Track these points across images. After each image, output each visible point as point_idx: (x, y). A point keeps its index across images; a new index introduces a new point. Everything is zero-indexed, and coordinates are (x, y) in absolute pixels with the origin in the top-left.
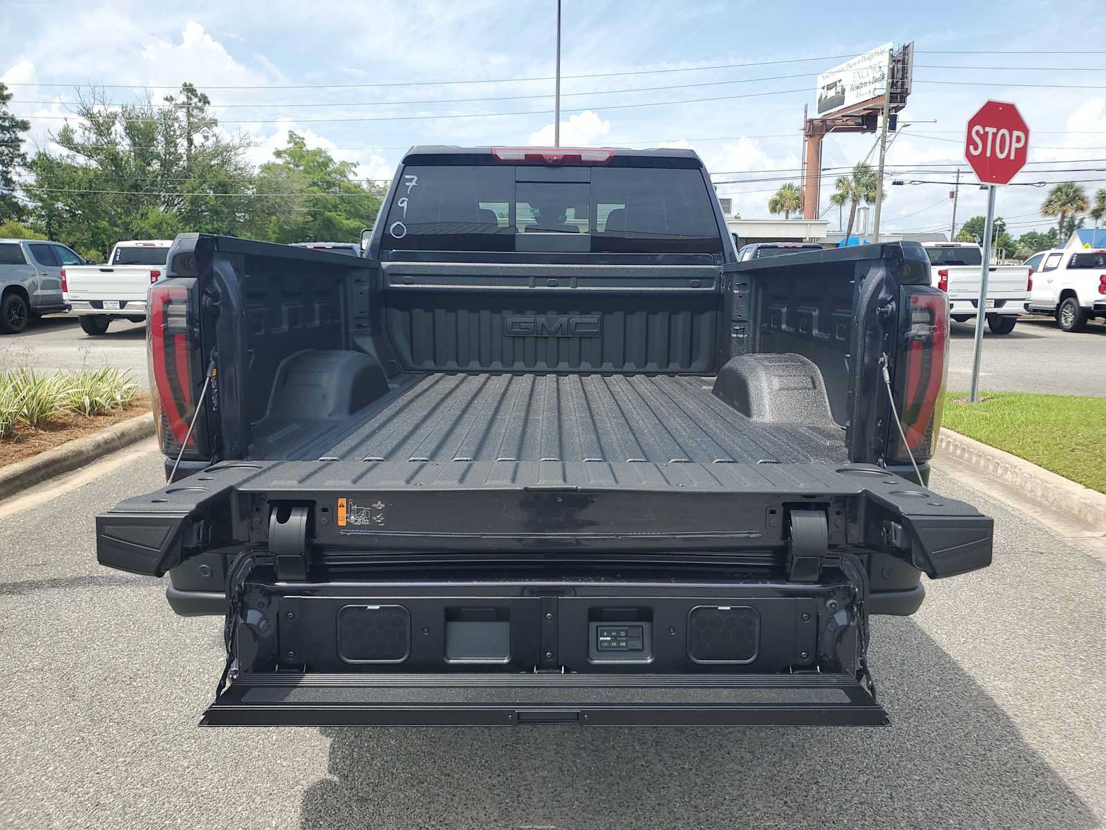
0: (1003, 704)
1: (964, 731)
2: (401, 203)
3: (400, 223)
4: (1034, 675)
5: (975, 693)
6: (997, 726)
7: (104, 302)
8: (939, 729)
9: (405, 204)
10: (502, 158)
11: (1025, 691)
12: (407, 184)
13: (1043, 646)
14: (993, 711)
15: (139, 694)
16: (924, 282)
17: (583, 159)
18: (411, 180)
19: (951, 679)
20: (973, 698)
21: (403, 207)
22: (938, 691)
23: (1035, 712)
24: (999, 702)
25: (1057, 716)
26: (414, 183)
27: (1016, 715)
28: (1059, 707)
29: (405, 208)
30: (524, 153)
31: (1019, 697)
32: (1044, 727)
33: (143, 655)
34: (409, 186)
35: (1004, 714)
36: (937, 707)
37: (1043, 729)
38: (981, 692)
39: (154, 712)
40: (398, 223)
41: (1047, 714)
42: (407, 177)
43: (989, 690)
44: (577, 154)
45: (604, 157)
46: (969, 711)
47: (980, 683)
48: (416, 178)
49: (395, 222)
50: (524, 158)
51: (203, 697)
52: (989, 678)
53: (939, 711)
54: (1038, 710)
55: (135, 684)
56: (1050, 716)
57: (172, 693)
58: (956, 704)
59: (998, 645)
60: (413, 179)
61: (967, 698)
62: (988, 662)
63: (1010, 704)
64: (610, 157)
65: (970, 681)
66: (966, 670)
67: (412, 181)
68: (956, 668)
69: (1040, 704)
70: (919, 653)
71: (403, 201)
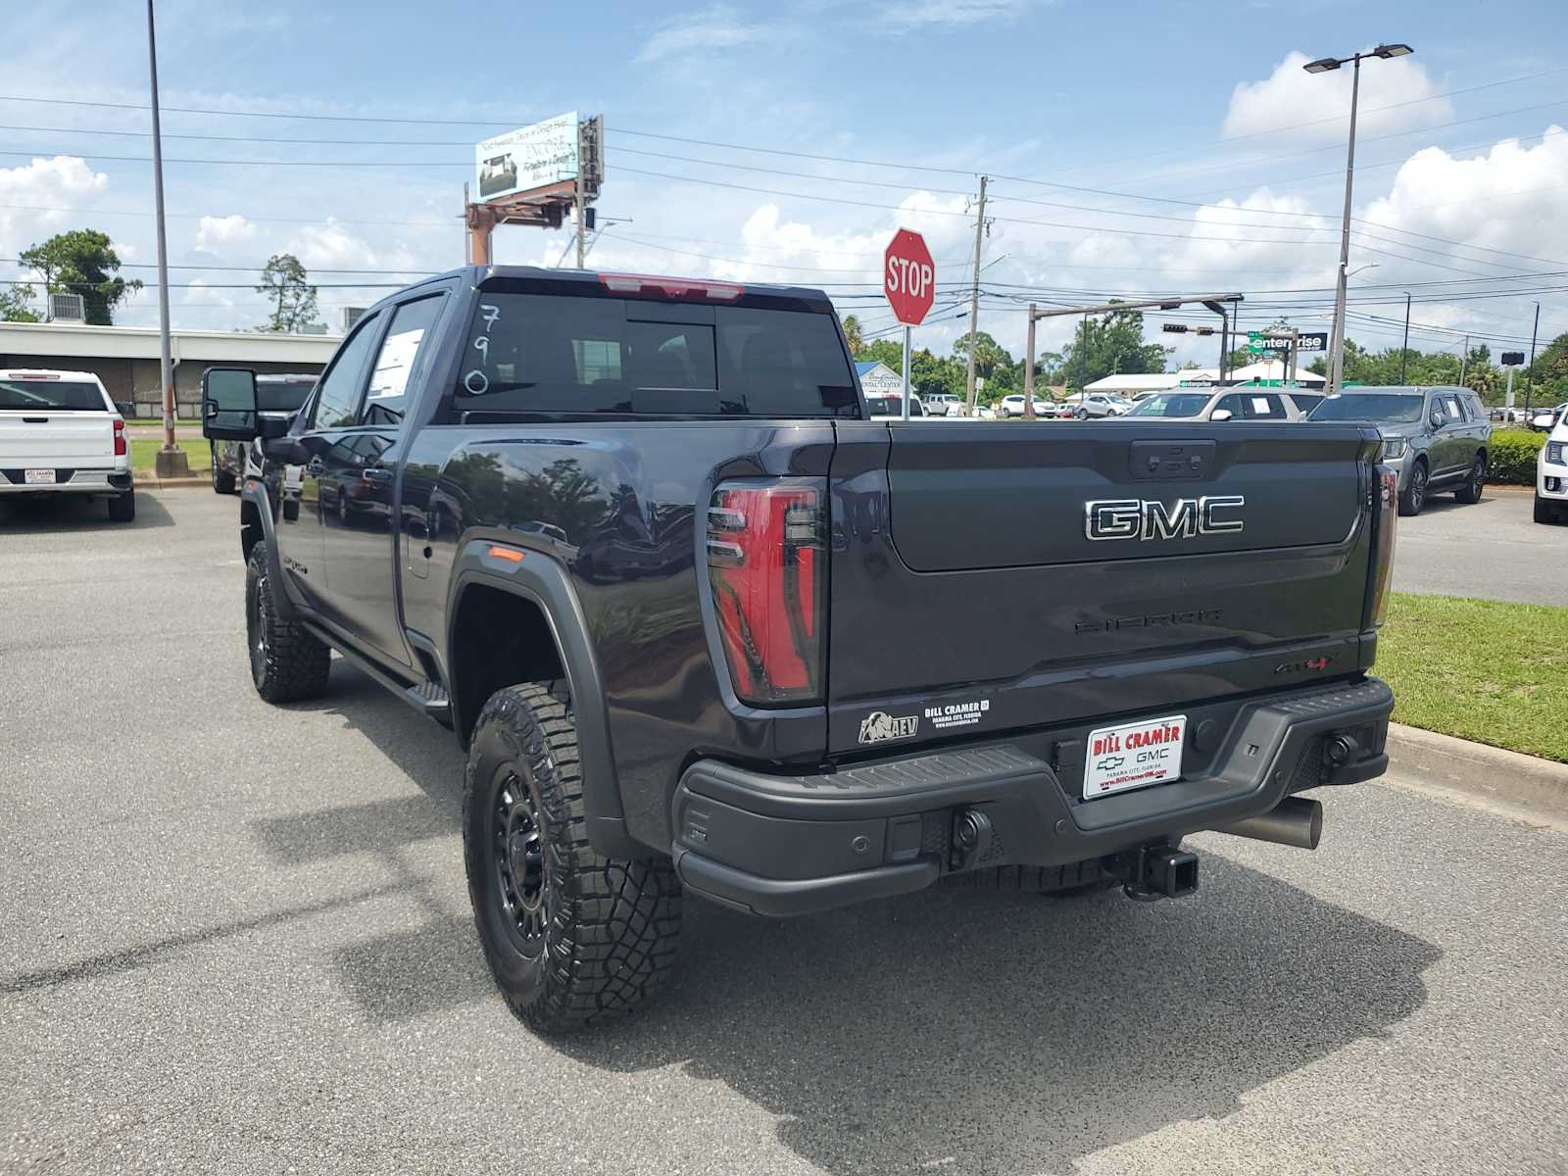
2: (479, 344)
3: (480, 373)
9: (484, 346)
10: (612, 288)
12: (486, 317)
17: (708, 295)
18: (490, 313)
21: (481, 350)
26: (494, 317)
29: (485, 350)
30: (640, 284)
34: (488, 321)
40: (476, 372)
42: (485, 307)
44: (700, 287)
48: (497, 311)
49: (471, 371)
50: (638, 289)
60: (493, 311)
64: (740, 295)
67: (492, 314)
71: (481, 342)
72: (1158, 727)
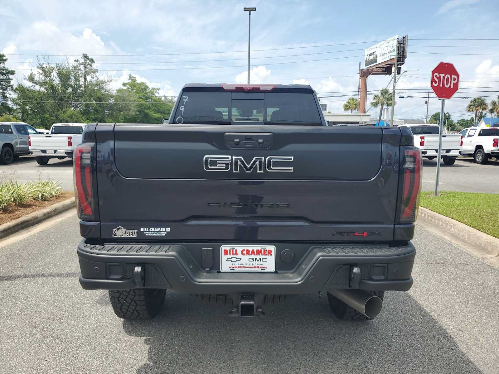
0: (450, 332)
1: (433, 344)
3: (181, 117)
4: (465, 319)
5: (438, 327)
6: (448, 342)
7: (47, 151)
8: (422, 343)
9: (183, 109)
10: (226, 89)
11: (460, 326)
12: (184, 100)
13: (468, 306)
14: (446, 336)
15: (64, 325)
16: (412, 144)
17: (261, 89)
18: (185, 98)
19: (427, 321)
20: (437, 330)
21: (182, 110)
22: (421, 326)
23: (465, 336)
24: (448, 331)
25: (475, 337)
27: (456, 337)
28: (475, 334)
29: (183, 110)
30: (235, 87)
31: (457, 329)
32: (469, 343)
33: (66, 308)
34: (185, 101)
35: (450, 337)
36: (420, 333)
37: (468, 343)
38: (440, 327)
39: (71, 333)
40: (180, 117)
41: (470, 337)
42: (184, 97)
43: (444, 326)
44: (258, 87)
45: (270, 88)
46: (435, 335)
47: (440, 323)
48: (188, 97)
49: (178, 117)
50: (235, 89)
51: (92, 327)
52: (444, 320)
53: (421, 335)
54: (466, 335)
55: (62, 321)
56: (471, 338)
57: (78, 325)
58: (429, 332)
59: (448, 306)
60: (186, 98)
61: (434, 329)
62: (443, 313)
63: (453, 332)
64: (273, 88)
65: (435, 322)
66: (433, 317)
67: (186, 99)
68: (429, 316)
69: (467, 333)
70: (412, 309)
71: (182, 108)
72: (260, 249)
